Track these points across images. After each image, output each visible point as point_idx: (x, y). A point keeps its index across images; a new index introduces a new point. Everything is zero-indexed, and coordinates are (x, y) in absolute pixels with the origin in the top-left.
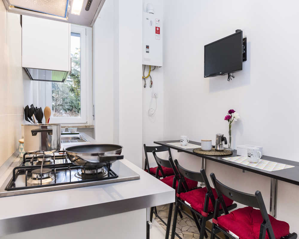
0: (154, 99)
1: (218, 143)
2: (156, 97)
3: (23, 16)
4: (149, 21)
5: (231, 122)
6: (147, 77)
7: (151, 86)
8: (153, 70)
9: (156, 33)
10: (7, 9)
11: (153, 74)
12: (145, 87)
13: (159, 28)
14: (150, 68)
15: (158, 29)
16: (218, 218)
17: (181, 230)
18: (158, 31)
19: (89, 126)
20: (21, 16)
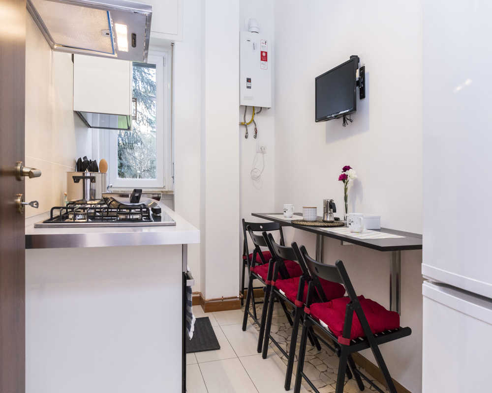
0: (260, 155)
1: (326, 212)
2: (263, 153)
3: (75, 55)
4: (251, 43)
5: (347, 183)
6: (250, 123)
7: (256, 136)
8: (258, 113)
9: (262, 60)
10: (52, 48)
11: (257, 118)
12: (246, 137)
13: (266, 53)
14: (254, 110)
15: (264, 54)
16: (311, 306)
17: (286, 339)
18: (264, 57)
19: (167, 192)
20: (73, 55)
